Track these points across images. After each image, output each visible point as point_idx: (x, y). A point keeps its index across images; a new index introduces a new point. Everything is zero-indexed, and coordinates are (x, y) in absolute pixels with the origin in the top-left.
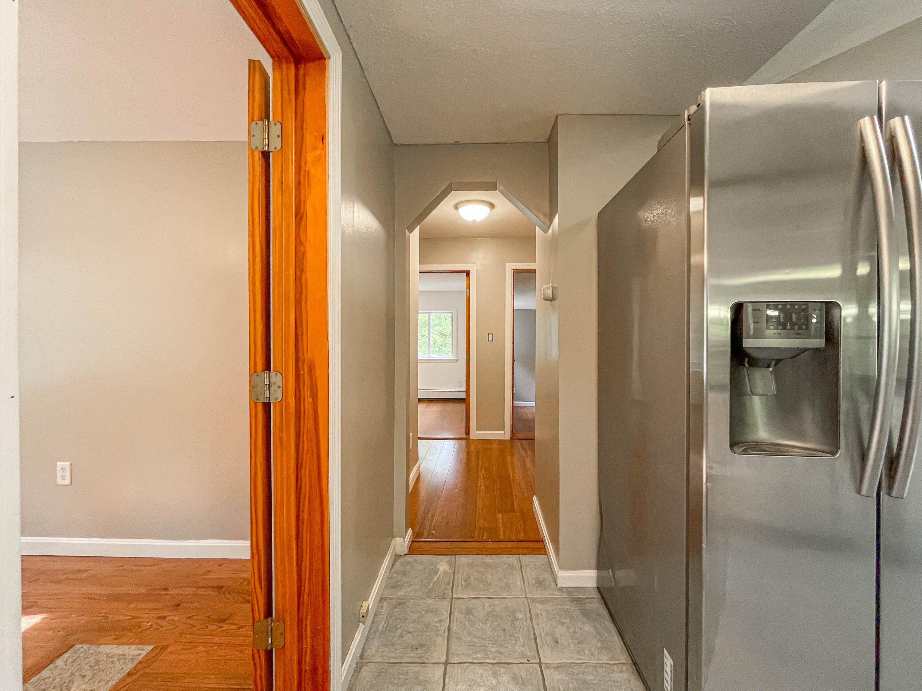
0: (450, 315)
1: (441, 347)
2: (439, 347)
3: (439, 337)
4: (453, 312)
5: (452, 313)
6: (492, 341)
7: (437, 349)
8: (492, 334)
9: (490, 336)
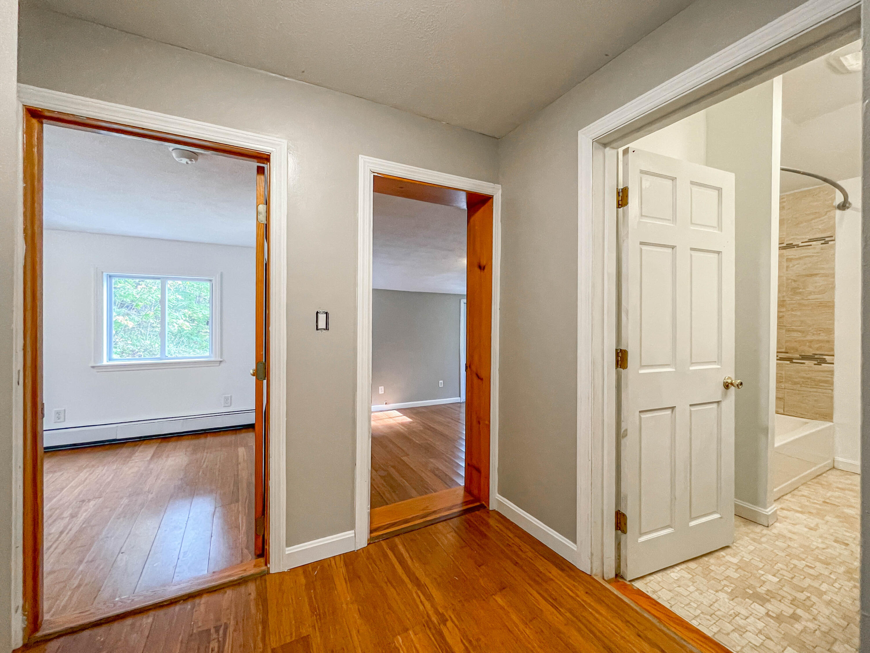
0: (208, 285)
1: (192, 337)
2: (188, 337)
3: (188, 324)
4: (213, 279)
5: (211, 281)
6: (327, 329)
7: (185, 340)
8: (326, 313)
9: (322, 318)
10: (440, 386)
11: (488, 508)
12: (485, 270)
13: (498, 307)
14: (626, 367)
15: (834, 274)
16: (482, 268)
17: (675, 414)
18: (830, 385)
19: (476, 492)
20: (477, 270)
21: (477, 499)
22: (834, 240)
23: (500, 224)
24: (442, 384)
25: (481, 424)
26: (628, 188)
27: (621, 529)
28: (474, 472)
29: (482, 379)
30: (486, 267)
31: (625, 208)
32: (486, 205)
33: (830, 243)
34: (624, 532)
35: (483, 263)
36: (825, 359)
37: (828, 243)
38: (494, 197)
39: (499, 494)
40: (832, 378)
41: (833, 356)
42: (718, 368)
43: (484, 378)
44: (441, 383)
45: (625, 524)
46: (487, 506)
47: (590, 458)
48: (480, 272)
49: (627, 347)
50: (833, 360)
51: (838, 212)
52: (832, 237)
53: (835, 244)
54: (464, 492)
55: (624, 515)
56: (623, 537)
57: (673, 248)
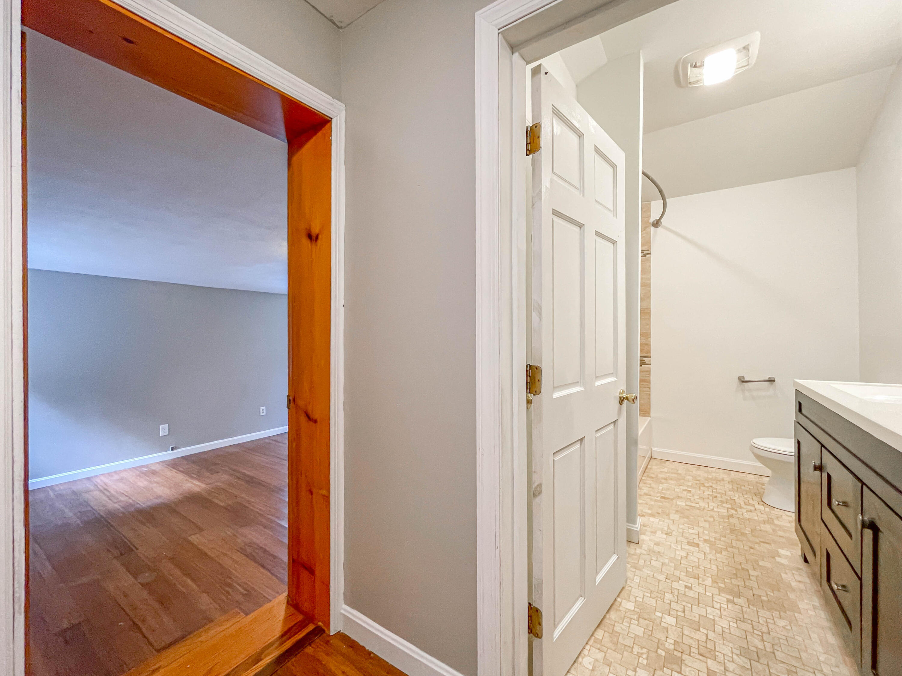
10: (262, 414)
11: (327, 631)
12: (319, 241)
13: (342, 302)
14: (538, 392)
15: (650, 284)
16: (314, 238)
17: (584, 447)
18: (647, 384)
19: (306, 606)
20: (305, 241)
21: (309, 618)
22: (650, 254)
23: (343, 167)
24: (265, 411)
25: (314, 496)
26: (540, 126)
27: (534, 631)
28: (305, 574)
29: (315, 421)
30: (320, 237)
31: (537, 153)
32: (320, 134)
33: (647, 256)
34: (539, 636)
35: (315, 230)
36: (644, 360)
37: (646, 256)
38: (334, 122)
39: (346, 603)
40: (649, 377)
41: (650, 357)
42: (615, 381)
43: (318, 420)
44: (263, 410)
45: (540, 624)
46: (325, 628)
47: (497, 544)
48: (310, 245)
49: (541, 361)
50: (650, 361)
51: (652, 228)
52: (649, 250)
53: (650, 257)
54: (287, 608)
55: (537, 610)
56: (536, 641)
57: (580, 227)
